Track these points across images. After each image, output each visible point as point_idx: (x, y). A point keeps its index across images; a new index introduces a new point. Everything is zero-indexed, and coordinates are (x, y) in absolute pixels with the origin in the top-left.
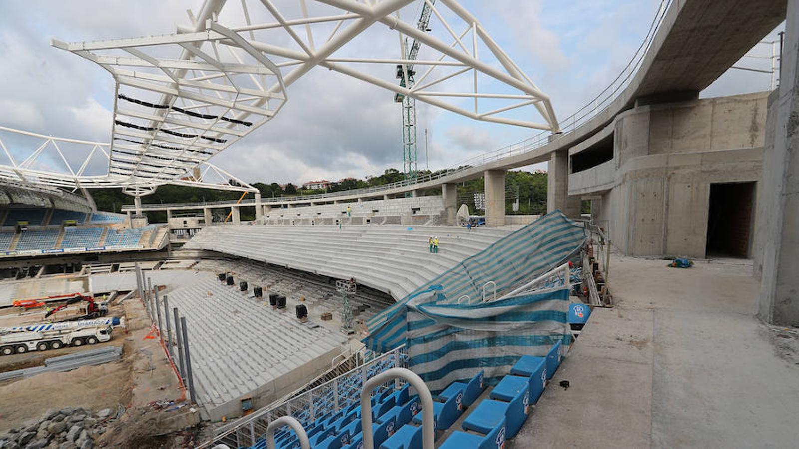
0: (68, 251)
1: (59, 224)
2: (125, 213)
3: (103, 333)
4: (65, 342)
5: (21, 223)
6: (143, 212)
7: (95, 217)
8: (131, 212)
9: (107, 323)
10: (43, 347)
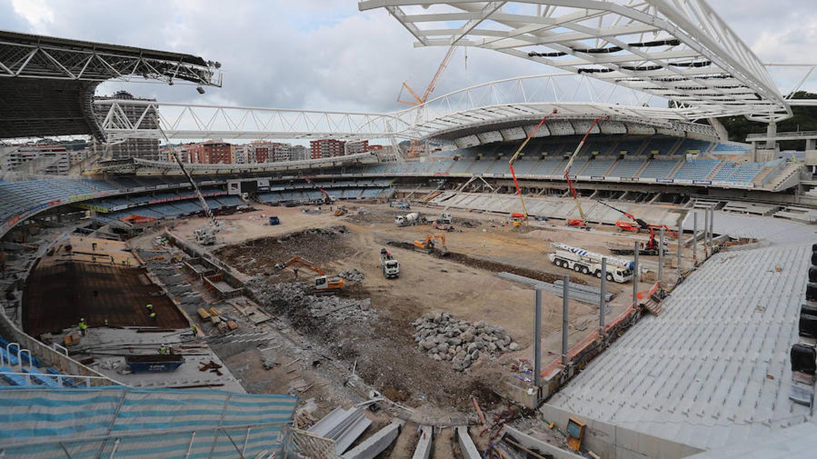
0: (677, 181)
1: (680, 154)
2: (750, 143)
3: (619, 273)
4: (591, 270)
5: (653, 152)
6: (777, 142)
7: (720, 147)
8: (756, 142)
9: (625, 265)
10: (577, 269)
